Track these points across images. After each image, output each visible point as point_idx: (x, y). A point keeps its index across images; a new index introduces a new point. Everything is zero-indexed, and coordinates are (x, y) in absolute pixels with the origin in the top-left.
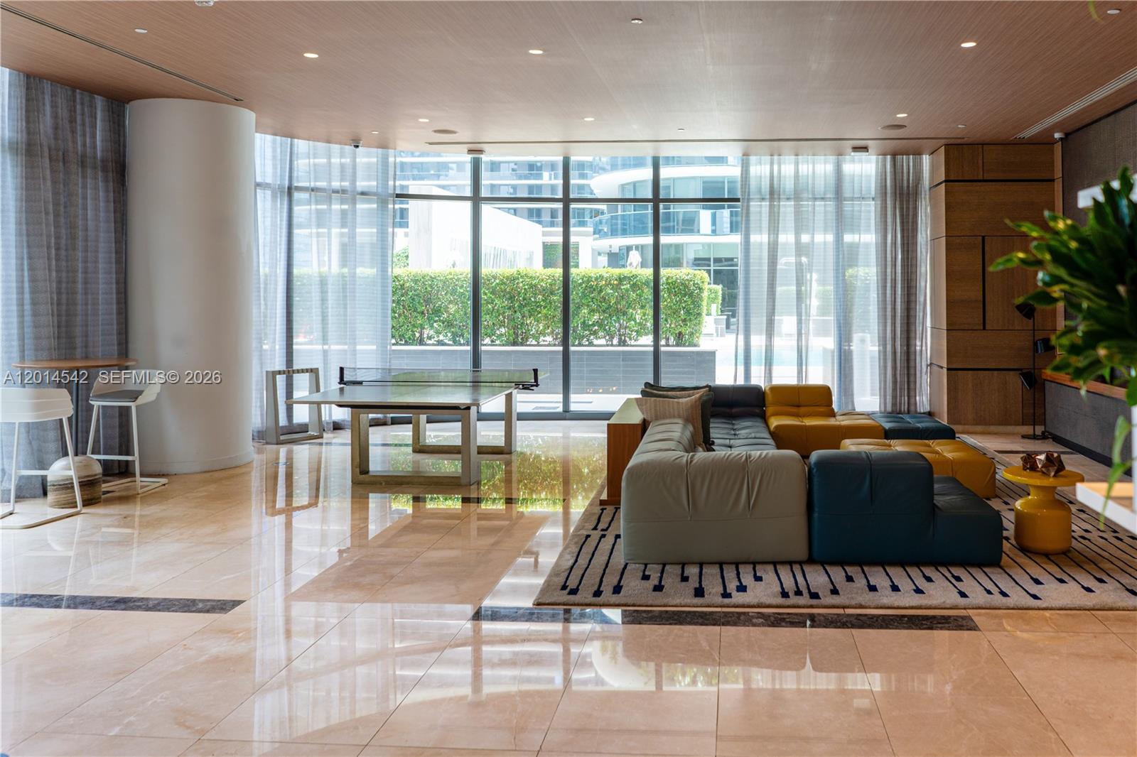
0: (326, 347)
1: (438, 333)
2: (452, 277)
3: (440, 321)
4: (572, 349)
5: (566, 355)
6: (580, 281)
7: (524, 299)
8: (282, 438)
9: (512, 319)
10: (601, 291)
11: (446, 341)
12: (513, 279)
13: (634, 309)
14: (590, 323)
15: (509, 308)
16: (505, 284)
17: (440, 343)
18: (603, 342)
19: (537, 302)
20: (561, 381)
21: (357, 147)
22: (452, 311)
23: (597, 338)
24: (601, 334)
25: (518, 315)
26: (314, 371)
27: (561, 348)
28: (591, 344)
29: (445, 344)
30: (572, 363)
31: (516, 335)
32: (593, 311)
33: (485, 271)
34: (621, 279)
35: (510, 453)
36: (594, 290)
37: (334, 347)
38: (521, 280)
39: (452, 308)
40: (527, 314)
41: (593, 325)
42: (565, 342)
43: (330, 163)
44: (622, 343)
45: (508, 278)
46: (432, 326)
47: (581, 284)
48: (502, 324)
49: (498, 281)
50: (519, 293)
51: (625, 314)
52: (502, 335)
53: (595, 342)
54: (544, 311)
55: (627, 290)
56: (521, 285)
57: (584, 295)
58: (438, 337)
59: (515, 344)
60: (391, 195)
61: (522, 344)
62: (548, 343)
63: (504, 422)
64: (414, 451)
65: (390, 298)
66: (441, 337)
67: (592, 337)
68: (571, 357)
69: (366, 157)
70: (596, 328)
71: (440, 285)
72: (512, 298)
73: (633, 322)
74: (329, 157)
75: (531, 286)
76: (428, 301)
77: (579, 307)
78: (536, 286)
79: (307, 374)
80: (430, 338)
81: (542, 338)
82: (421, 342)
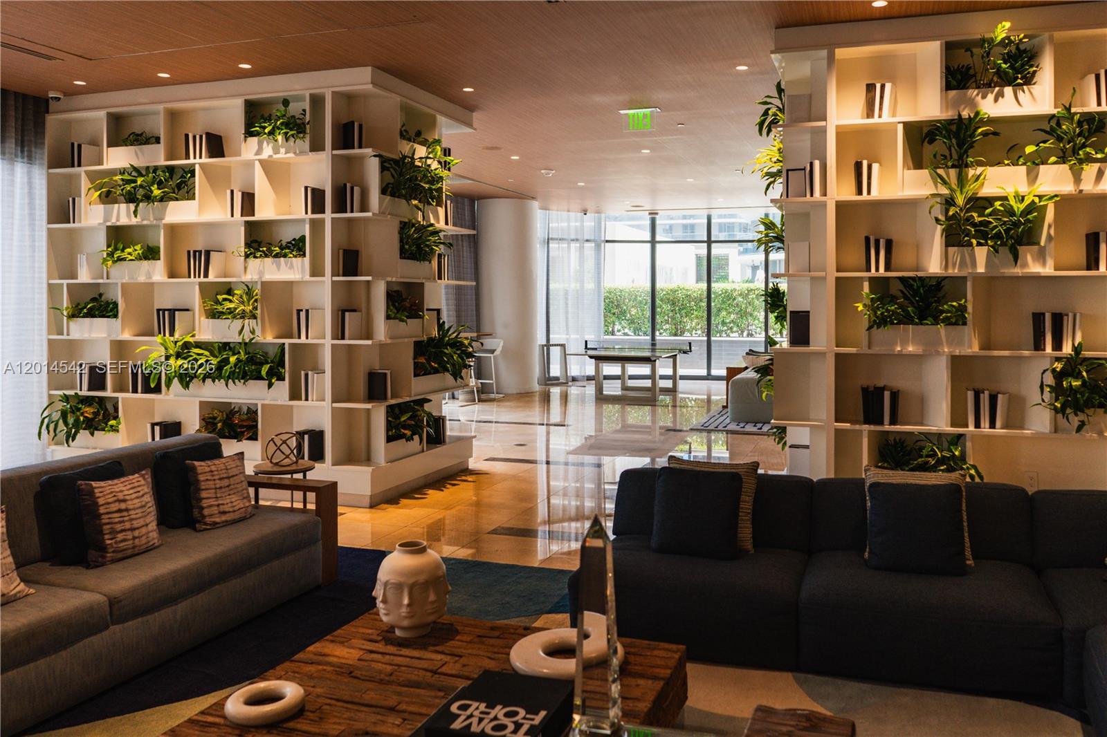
0: (568, 336)
1: (624, 328)
2: (633, 289)
3: (625, 319)
4: (713, 338)
5: (709, 343)
6: (720, 292)
7: (682, 305)
8: (548, 382)
9: (673, 318)
10: (734, 299)
11: (630, 333)
12: (674, 291)
13: (759, 312)
14: (728, 321)
15: (672, 311)
16: (668, 294)
17: (625, 334)
18: (736, 335)
19: (690, 307)
20: (706, 361)
21: (585, 214)
22: (633, 313)
23: (732, 332)
24: (735, 329)
25: (678, 315)
26: (563, 346)
27: (706, 338)
28: (728, 336)
29: (628, 335)
30: (713, 348)
31: (676, 328)
32: (729, 313)
33: (659, 285)
34: (750, 291)
35: (676, 391)
36: (730, 298)
37: (572, 336)
38: (680, 292)
39: (634, 311)
40: (684, 314)
41: (730, 323)
42: (709, 335)
43: (569, 225)
44: (750, 335)
45: (671, 290)
46: (620, 323)
47: (720, 295)
48: (667, 322)
49: (664, 292)
50: (679, 300)
51: (751, 315)
52: (667, 329)
53: (731, 335)
54: (696, 313)
55: (753, 299)
56: (680, 295)
57: (723, 302)
58: (624, 330)
59: (676, 335)
60: (603, 241)
61: (680, 336)
62: (698, 337)
63: (671, 381)
64: (622, 389)
65: (603, 303)
66: (626, 330)
67: (729, 331)
68: (713, 344)
69: (589, 222)
70: (732, 325)
71: (627, 295)
72: (674, 304)
73: (757, 321)
74: (569, 222)
75: (687, 296)
76: (618, 306)
77: (719, 310)
78: (690, 296)
79: (559, 347)
80: (619, 331)
81: (694, 332)
82: (613, 333)
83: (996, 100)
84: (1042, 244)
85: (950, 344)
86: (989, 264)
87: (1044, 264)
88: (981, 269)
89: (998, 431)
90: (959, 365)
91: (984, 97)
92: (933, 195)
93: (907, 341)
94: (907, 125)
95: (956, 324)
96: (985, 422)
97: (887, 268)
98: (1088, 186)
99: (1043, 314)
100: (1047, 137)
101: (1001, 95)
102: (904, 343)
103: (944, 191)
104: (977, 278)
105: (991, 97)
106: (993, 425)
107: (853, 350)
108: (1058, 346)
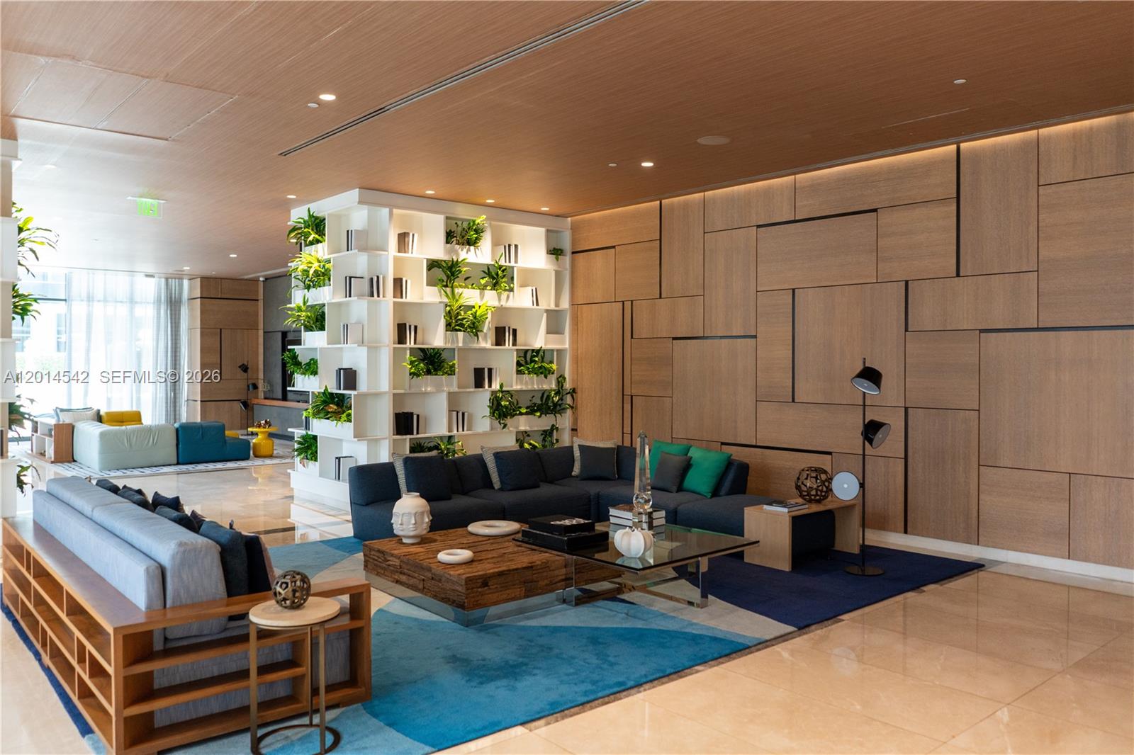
83: (467, 253)
84: (485, 331)
85: (447, 386)
86: (464, 342)
87: (486, 343)
88: (461, 345)
89: (465, 432)
90: (451, 396)
91: (462, 250)
92: (440, 302)
93: (428, 384)
94: (428, 260)
95: (451, 375)
96: (460, 429)
97: (415, 343)
98: (503, 303)
99: (484, 369)
100: (486, 276)
101: (469, 250)
102: (426, 386)
103: (446, 300)
104: (460, 349)
105: (465, 250)
106: (463, 430)
107: (402, 391)
108: (490, 386)
